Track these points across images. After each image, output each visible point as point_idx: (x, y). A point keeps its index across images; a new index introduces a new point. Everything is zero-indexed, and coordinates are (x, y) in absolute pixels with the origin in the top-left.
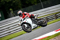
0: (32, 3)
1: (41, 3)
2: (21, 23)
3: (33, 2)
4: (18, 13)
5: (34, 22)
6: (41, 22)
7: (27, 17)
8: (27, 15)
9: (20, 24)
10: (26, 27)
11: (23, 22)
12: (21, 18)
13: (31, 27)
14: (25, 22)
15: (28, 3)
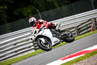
0: (25, 15)
1: (39, 14)
2: (35, 36)
3: (27, 13)
4: (30, 21)
5: (55, 35)
6: (66, 35)
7: (44, 26)
8: (44, 24)
9: (34, 38)
10: (44, 42)
11: (39, 34)
12: (36, 29)
13: (51, 43)
14: (41, 34)
15: (17, 14)
